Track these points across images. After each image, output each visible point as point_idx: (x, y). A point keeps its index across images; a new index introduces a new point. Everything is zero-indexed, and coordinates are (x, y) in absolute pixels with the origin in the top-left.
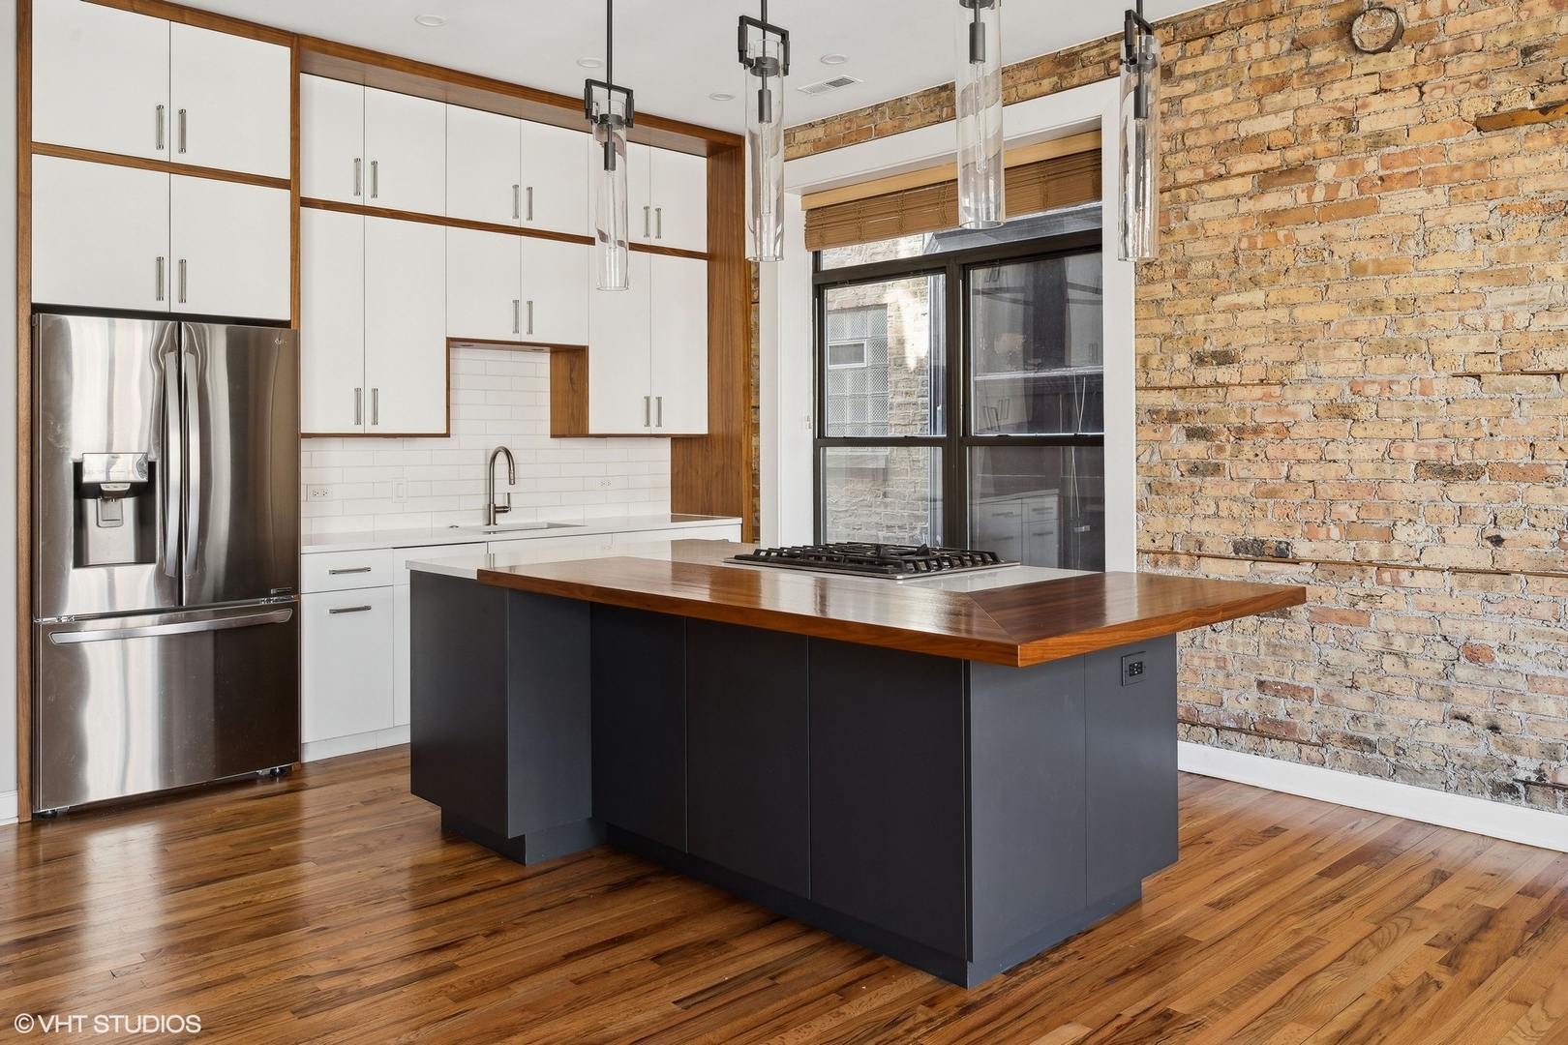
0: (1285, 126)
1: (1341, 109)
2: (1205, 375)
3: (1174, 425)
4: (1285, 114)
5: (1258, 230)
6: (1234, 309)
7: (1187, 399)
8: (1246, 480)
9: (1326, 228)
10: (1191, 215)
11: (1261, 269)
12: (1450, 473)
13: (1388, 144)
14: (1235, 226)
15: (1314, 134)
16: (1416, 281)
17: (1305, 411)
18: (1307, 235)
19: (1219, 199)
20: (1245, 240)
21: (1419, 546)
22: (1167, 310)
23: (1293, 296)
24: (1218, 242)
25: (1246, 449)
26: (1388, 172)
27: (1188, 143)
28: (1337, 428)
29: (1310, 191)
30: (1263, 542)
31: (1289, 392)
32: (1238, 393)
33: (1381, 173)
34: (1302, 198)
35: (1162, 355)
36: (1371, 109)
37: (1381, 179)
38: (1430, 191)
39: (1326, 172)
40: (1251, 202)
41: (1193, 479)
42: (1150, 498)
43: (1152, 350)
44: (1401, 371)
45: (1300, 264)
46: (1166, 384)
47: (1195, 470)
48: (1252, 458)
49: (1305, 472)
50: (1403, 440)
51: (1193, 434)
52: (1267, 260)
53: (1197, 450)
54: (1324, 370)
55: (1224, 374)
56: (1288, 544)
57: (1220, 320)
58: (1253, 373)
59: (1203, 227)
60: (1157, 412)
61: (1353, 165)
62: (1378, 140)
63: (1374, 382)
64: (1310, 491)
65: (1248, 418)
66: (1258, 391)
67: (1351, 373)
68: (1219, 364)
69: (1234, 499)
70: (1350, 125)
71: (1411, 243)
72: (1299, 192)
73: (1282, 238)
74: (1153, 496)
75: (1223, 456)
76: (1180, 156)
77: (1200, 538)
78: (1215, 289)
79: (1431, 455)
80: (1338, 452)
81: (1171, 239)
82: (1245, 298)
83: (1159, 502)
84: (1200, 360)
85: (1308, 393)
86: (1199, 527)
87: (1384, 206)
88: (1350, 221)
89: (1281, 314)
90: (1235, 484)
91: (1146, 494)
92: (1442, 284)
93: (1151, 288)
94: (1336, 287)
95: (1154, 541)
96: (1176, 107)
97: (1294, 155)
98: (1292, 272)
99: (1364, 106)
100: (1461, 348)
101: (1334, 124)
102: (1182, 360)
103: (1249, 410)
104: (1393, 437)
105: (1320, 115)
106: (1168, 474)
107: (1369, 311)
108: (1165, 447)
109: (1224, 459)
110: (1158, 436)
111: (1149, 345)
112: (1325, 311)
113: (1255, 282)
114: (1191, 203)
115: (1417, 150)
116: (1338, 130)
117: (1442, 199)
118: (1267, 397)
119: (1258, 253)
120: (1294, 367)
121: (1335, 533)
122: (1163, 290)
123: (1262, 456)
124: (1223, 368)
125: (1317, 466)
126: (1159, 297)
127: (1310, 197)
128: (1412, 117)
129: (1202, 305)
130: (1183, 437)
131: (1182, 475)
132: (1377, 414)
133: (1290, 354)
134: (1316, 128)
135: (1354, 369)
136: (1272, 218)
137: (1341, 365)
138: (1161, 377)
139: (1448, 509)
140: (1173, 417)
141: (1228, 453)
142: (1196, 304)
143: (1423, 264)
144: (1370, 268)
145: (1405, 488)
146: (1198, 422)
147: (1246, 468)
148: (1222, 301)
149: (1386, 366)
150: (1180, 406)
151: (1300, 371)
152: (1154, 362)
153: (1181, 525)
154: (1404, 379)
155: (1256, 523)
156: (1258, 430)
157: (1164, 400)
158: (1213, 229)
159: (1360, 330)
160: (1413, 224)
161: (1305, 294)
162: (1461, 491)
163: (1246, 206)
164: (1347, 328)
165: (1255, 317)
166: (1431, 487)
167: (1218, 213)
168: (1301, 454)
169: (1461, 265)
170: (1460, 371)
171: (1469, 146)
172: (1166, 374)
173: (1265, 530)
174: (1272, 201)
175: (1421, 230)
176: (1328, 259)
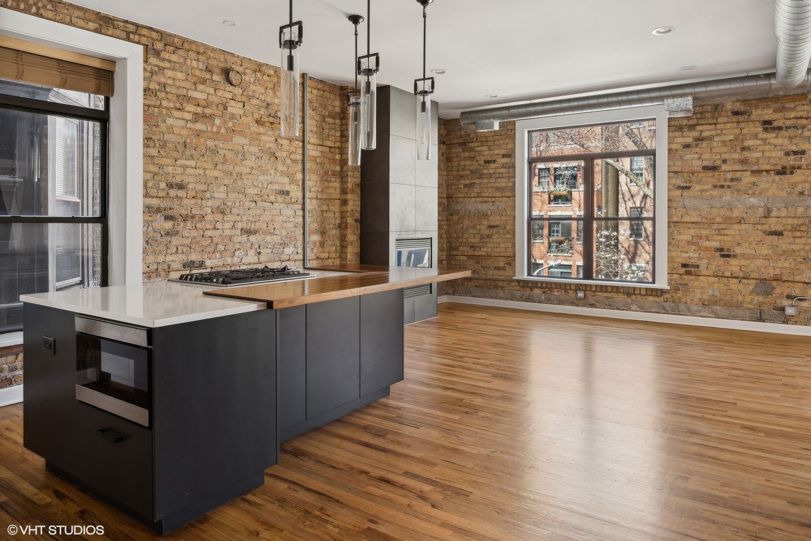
0: (204, 99)
1: (222, 100)
2: (173, 193)
3: (159, 214)
4: (205, 94)
5: (193, 136)
6: (185, 167)
7: (165, 202)
8: (188, 237)
9: (217, 143)
10: (167, 121)
11: (194, 152)
12: (248, 232)
13: (235, 119)
14: (185, 132)
15: (214, 106)
16: (242, 168)
17: (209, 210)
18: (210, 143)
19: (179, 119)
20: (189, 139)
21: (241, 257)
22: (156, 162)
23: (205, 165)
24: (179, 137)
25: (189, 224)
26: (235, 129)
27: (167, 90)
28: (218, 217)
29: (212, 126)
30: (194, 262)
31: (204, 203)
32: (185, 201)
33: (233, 128)
34: (209, 129)
35: (154, 182)
36: (231, 105)
37: (233, 130)
38: (246, 139)
39: (217, 121)
40: (192, 124)
41: (167, 238)
42: (147, 247)
43: (149, 179)
44: (237, 198)
45: (207, 153)
46: (155, 195)
47: (167, 234)
48: (191, 228)
49: (209, 233)
50: (238, 221)
51: (168, 218)
52: (196, 149)
53: (168, 225)
54: (216, 195)
55: (181, 193)
56: (202, 261)
57: (179, 170)
58: (191, 193)
59: (172, 129)
60: (151, 208)
61: (225, 122)
62: (233, 116)
63: (230, 201)
64: (210, 241)
65: (189, 212)
66: (193, 201)
67: (224, 197)
68: (178, 188)
69: (184, 245)
70: (226, 108)
71: (240, 155)
72: (209, 126)
73: (202, 142)
74: (149, 246)
75: (179, 227)
76: (163, 94)
77: (170, 264)
78: (177, 157)
79: (245, 226)
80: (219, 225)
81: (158, 130)
82: (188, 163)
83: (151, 249)
84: (170, 186)
85: (210, 203)
86: (169, 258)
87: (234, 140)
88: (223, 142)
89: (201, 171)
90: (184, 239)
91: (146, 246)
92: (248, 170)
93: (148, 150)
94: (219, 165)
95: (148, 267)
96: (161, 71)
97: (208, 111)
98: (205, 156)
99: (229, 103)
100: (252, 191)
101: (220, 105)
102: (163, 185)
103: (190, 209)
104: (235, 220)
105: (216, 100)
106: (156, 236)
107: (229, 176)
108: (155, 224)
109: (180, 228)
110: (151, 219)
111: (149, 176)
112: (216, 173)
113: (192, 157)
114: (168, 117)
115: (243, 124)
116: (221, 108)
117: (248, 143)
118: (196, 204)
119: (194, 145)
120: (206, 193)
121: (218, 255)
122: (153, 152)
123: (194, 227)
124: (180, 191)
125: (213, 231)
126: (152, 155)
127: (212, 129)
128: (241, 112)
129: (172, 162)
130: (162, 219)
131: (162, 236)
132: (231, 212)
133: (204, 188)
134: (214, 104)
135: (224, 196)
136: (198, 134)
137: (220, 194)
138: (153, 192)
139: (249, 244)
140: (159, 210)
141: (182, 226)
142: (168, 161)
143: (243, 163)
144: (229, 160)
145: (238, 238)
146: (170, 213)
147: (188, 231)
148: (180, 162)
149: (233, 196)
150: (162, 206)
151: (208, 195)
152: (150, 184)
153: (161, 259)
154: (238, 201)
155: (192, 254)
156: (193, 217)
157: (154, 202)
158: (176, 130)
159: (226, 182)
160: (241, 149)
161: (210, 166)
162: (252, 238)
163: (190, 125)
164: (223, 181)
165: (192, 171)
166: (244, 238)
167: (179, 124)
168: (209, 226)
169: (253, 165)
170: (252, 200)
171: (255, 128)
172: (155, 190)
173: (194, 257)
174: (199, 126)
175: (243, 151)
176: (217, 154)
